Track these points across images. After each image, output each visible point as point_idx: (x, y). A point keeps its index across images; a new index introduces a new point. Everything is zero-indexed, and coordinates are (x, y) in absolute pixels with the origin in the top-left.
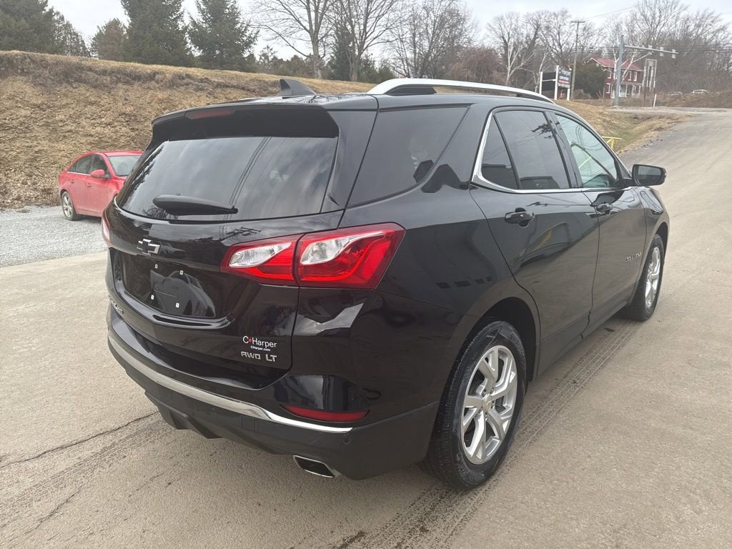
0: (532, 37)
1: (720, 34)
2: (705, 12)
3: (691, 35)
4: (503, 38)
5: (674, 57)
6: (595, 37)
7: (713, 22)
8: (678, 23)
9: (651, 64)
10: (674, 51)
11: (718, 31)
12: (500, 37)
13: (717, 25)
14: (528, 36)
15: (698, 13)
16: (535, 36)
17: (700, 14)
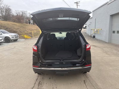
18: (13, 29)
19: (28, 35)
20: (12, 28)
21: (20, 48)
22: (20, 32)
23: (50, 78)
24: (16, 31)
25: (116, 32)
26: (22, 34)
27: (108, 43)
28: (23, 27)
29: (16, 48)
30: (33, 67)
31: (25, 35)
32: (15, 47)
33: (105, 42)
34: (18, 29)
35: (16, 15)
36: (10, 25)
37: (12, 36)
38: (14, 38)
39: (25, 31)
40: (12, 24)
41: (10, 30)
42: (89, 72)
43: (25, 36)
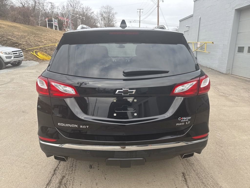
0: (34, 6)
1: (92, 14)
2: (88, 6)
3: (85, 13)
4: (22, 4)
5: (84, 19)
6: (56, 9)
7: (90, 10)
8: (81, 9)
9: (79, 21)
10: (84, 18)
11: (92, 13)
12: (21, 3)
13: (91, 11)
14: (32, 5)
15: (86, 7)
16: (35, 5)
17: (87, 7)
18: (10, 37)
19: (46, 52)
20: (9, 35)
21: (24, 83)
22: (28, 45)
23: (91, 167)
24: (17, 43)
25: (246, 49)
26: (32, 50)
27: (226, 74)
28: (35, 34)
29: (15, 81)
30: (41, 139)
31: (38, 53)
32: (12, 79)
33: (218, 72)
34: (23, 37)
35: (21, 6)
36: (4, 28)
37: (6, 53)
38: (11, 57)
39: (39, 43)
40: (8, 26)
41: (4, 41)
42: (199, 153)
43: (40, 55)
